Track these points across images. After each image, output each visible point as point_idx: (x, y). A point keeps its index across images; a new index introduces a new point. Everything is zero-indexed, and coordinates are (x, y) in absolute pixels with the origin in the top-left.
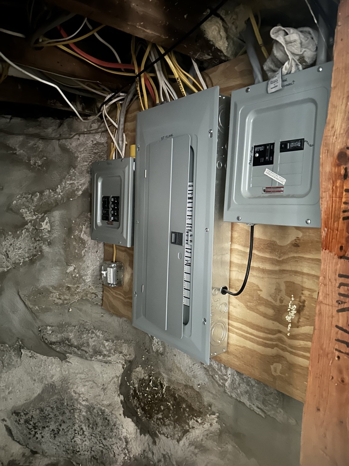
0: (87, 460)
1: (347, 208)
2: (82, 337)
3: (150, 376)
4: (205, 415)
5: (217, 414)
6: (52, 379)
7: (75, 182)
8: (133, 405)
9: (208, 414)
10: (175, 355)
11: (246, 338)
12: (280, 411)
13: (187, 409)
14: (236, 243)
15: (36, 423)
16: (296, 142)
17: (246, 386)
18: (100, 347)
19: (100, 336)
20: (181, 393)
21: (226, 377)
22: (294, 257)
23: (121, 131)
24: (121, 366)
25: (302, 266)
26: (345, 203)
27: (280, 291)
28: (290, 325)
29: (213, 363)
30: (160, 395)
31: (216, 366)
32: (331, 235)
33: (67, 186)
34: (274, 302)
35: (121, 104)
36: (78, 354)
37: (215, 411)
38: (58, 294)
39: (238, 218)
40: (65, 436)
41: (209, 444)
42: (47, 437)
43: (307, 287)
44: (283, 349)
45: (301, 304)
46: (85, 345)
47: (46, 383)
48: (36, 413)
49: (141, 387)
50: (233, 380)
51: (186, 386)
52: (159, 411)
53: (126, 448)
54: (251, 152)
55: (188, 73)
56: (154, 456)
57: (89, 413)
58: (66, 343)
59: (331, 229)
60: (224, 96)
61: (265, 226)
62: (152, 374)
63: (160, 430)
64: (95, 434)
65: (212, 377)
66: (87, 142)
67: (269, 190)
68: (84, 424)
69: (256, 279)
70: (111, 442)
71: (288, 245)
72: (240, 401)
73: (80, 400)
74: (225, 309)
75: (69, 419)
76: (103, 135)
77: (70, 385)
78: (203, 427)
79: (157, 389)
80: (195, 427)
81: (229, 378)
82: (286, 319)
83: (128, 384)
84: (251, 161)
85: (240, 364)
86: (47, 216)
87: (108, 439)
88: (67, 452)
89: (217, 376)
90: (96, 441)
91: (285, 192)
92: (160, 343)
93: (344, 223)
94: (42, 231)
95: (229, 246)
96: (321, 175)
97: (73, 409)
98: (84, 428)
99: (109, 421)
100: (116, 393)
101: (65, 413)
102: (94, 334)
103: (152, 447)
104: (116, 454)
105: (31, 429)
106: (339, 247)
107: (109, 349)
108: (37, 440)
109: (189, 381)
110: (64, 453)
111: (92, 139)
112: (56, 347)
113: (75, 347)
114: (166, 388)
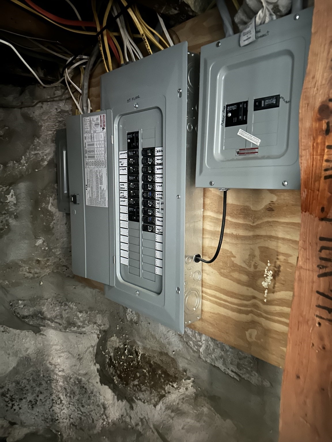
0: (66, 426)
1: (329, 166)
2: (55, 310)
3: (125, 345)
4: (181, 380)
5: (192, 379)
6: (27, 352)
7: (40, 152)
8: (110, 373)
9: (183, 379)
10: (149, 323)
11: (220, 305)
12: (255, 375)
13: (163, 375)
14: (209, 210)
15: (13, 395)
16: (271, 99)
17: (220, 351)
18: (74, 318)
19: (73, 308)
20: (157, 360)
21: (200, 343)
22: (268, 222)
23: (85, 96)
24: (96, 336)
25: (276, 231)
26: (327, 161)
27: (254, 256)
28: (266, 291)
29: (187, 330)
30: (135, 362)
31: (190, 332)
32: (311, 195)
33: (32, 156)
34: (248, 268)
35: (84, 68)
36: (52, 327)
37: (190, 376)
38: (27, 267)
39: (211, 183)
40: (43, 406)
41: (185, 407)
42: (25, 408)
43: (282, 252)
44: (259, 315)
45: (276, 269)
46: (58, 317)
47: (21, 356)
48: (11, 386)
49: (117, 355)
50: (207, 346)
51: (161, 353)
52: (135, 378)
53: (104, 413)
54: (223, 111)
55: (154, 29)
56: (132, 420)
57: (65, 382)
58: (39, 316)
59: (311, 190)
60: (193, 53)
61: (238, 191)
62: (127, 343)
63: (137, 396)
64: (73, 402)
65: (187, 343)
66: (51, 110)
67: (242, 151)
68: (61, 394)
69: (229, 245)
70: (89, 409)
71: (262, 209)
72: (215, 366)
73: (57, 371)
74: (198, 277)
75: (46, 389)
76: (68, 102)
77: (45, 357)
78: (179, 391)
79: (132, 357)
80: (171, 392)
81: (203, 344)
82: (262, 285)
83: (104, 354)
84: (223, 121)
85: (214, 331)
86: (12, 189)
87: (86, 407)
88: (46, 421)
89: (191, 342)
90: (74, 408)
91: (260, 153)
92: (134, 312)
93: (325, 183)
94: (7, 204)
95: (202, 212)
96: (300, 131)
97: (49, 380)
98: (62, 398)
99: (86, 389)
100: (92, 362)
101: (42, 384)
102: (67, 307)
103: (129, 412)
104: (94, 420)
105: (8, 401)
106: (320, 209)
107: (83, 320)
108: (15, 412)
109: (164, 348)
110: (43, 422)
111: (56, 107)
112: (28, 321)
113: (49, 320)
114: (141, 355)
